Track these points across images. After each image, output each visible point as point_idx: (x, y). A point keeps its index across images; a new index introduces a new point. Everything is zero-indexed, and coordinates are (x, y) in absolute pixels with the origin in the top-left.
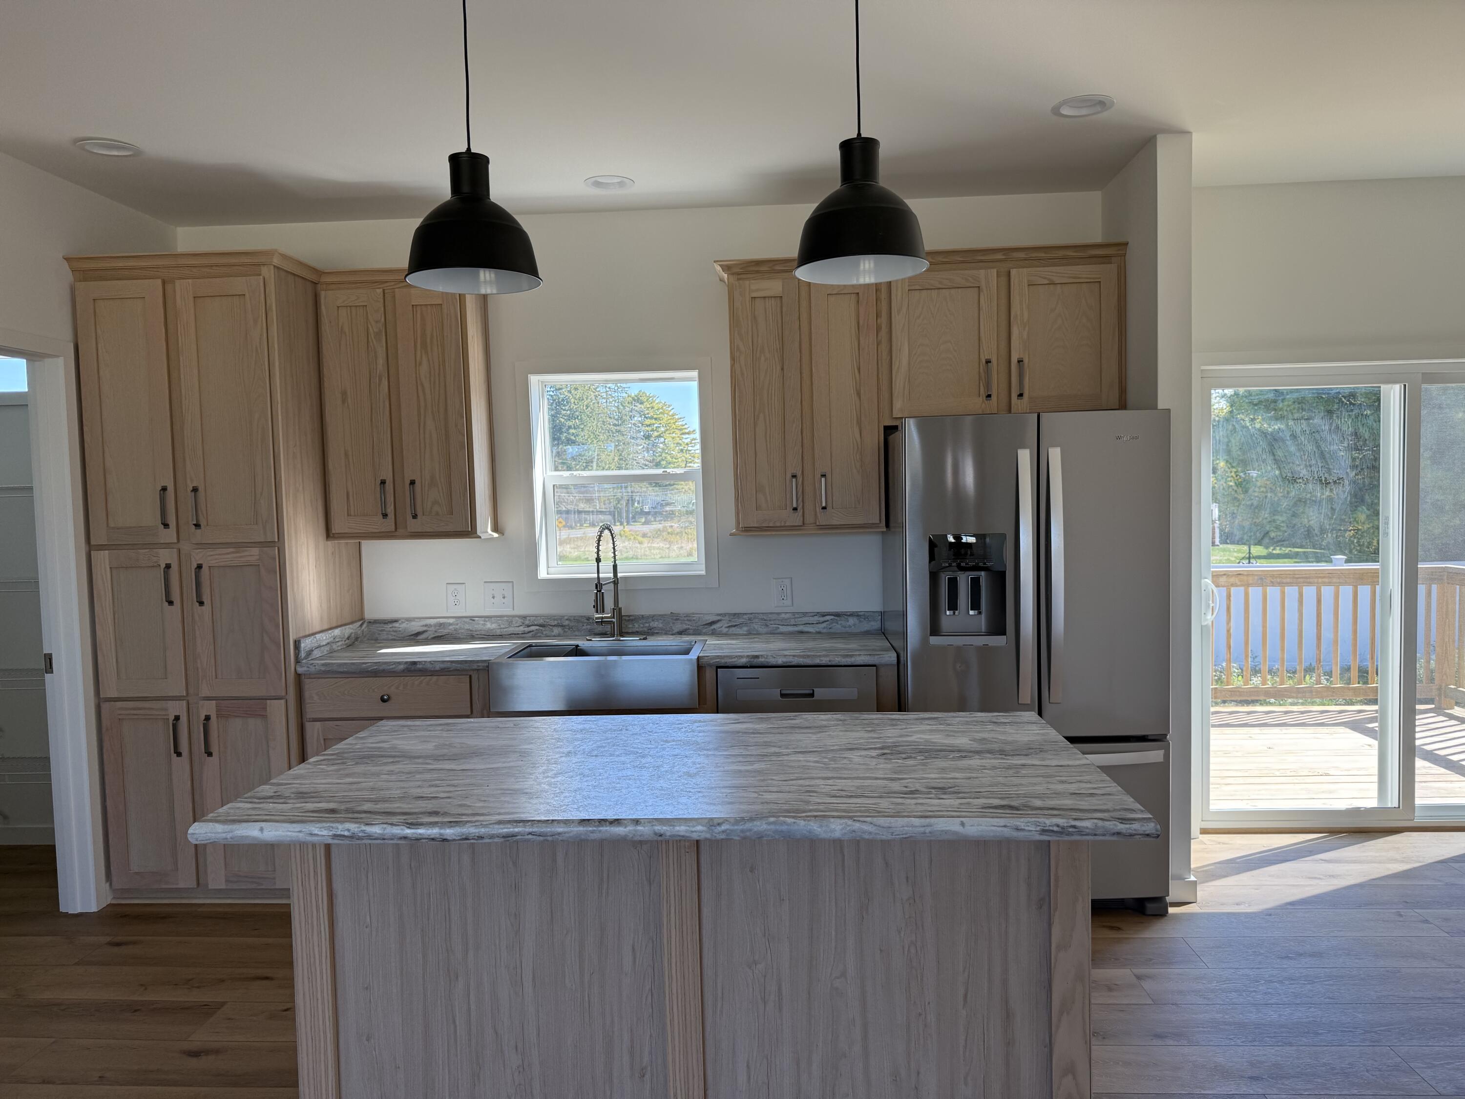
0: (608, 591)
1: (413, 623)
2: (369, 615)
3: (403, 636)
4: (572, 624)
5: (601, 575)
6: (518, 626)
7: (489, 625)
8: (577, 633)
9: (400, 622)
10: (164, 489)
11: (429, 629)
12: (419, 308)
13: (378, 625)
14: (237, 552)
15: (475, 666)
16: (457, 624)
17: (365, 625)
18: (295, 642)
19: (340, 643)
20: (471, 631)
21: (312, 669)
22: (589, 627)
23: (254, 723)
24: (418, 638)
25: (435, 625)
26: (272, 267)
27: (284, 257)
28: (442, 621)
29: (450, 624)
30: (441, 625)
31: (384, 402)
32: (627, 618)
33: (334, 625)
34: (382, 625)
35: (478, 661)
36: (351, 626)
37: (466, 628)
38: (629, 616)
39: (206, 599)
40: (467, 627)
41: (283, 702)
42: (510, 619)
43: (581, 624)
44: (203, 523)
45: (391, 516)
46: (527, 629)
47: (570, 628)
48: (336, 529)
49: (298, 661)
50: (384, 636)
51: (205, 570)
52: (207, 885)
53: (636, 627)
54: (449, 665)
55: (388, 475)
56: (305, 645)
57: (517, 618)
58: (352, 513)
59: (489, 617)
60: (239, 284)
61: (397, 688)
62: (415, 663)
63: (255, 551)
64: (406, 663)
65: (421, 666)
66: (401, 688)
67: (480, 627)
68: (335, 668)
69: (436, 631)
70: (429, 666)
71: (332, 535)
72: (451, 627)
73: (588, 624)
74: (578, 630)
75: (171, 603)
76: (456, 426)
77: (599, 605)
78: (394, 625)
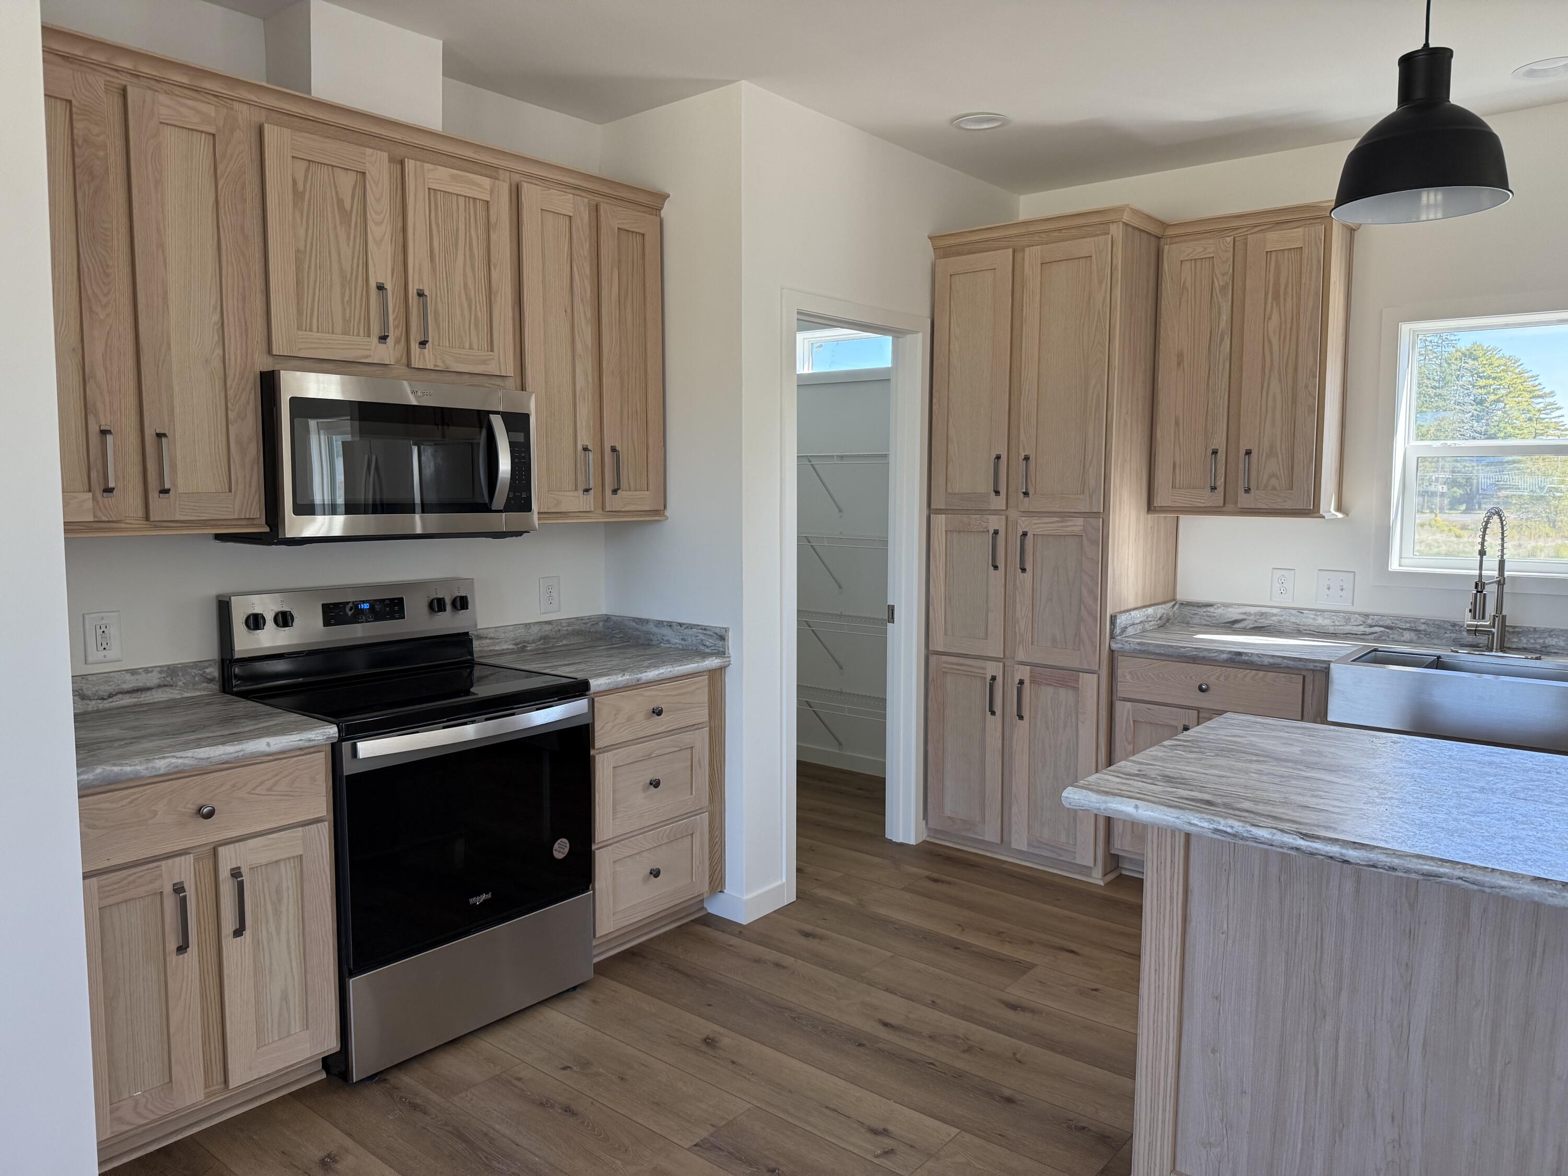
0: (1491, 590)
1: (1230, 609)
2: (1181, 596)
3: (1217, 622)
4: (1431, 629)
5: (1484, 573)
6: (1357, 626)
7: (1320, 621)
8: (1436, 641)
9: (1215, 607)
10: (998, 457)
11: (1248, 618)
12: (1274, 255)
13: (1190, 608)
14: (1062, 522)
15: (1311, 666)
16: (1282, 616)
17: (1177, 607)
18: (1111, 616)
19: (1152, 623)
20: (1298, 625)
21: (1127, 647)
22: (1454, 635)
23: (1065, 695)
24: (1234, 626)
25: (1255, 614)
26: (1121, 224)
27: (1135, 212)
28: (1264, 610)
29: (1274, 615)
30: (1262, 614)
31: (1224, 362)
32: (1511, 630)
33: (1148, 603)
34: (1196, 608)
35: (1315, 661)
36: (1163, 606)
37: (1292, 621)
38: (1514, 627)
39: (1028, 567)
40: (1293, 619)
41: (1095, 676)
42: (1347, 616)
43: (1443, 631)
44: (1031, 492)
45: (1221, 489)
46: (1368, 630)
47: (1427, 634)
48: (1158, 502)
49: (1112, 637)
50: (1196, 620)
51: (1029, 539)
52: (1010, 843)
53: (1524, 642)
54: (1279, 661)
55: (1221, 446)
56: (1122, 620)
57: (1356, 616)
58: (1177, 485)
59: (1323, 611)
60: (1087, 246)
61: (1218, 678)
62: (1240, 654)
63: (1080, 521)
64: (1230, 652)
65: (1247, 658)
66: (1222, 679)
67: (1310, 621)
68: (1151, 649)
69: (1256, 621)
70: (1256, 659)
71: (1153, 509)
72: (1274, 618)
73: (1452, 632)
74: (1438, 638)
75: (996, 567)
76: (1306, 387)
77: (1477, 610)
78: (1209, 609)
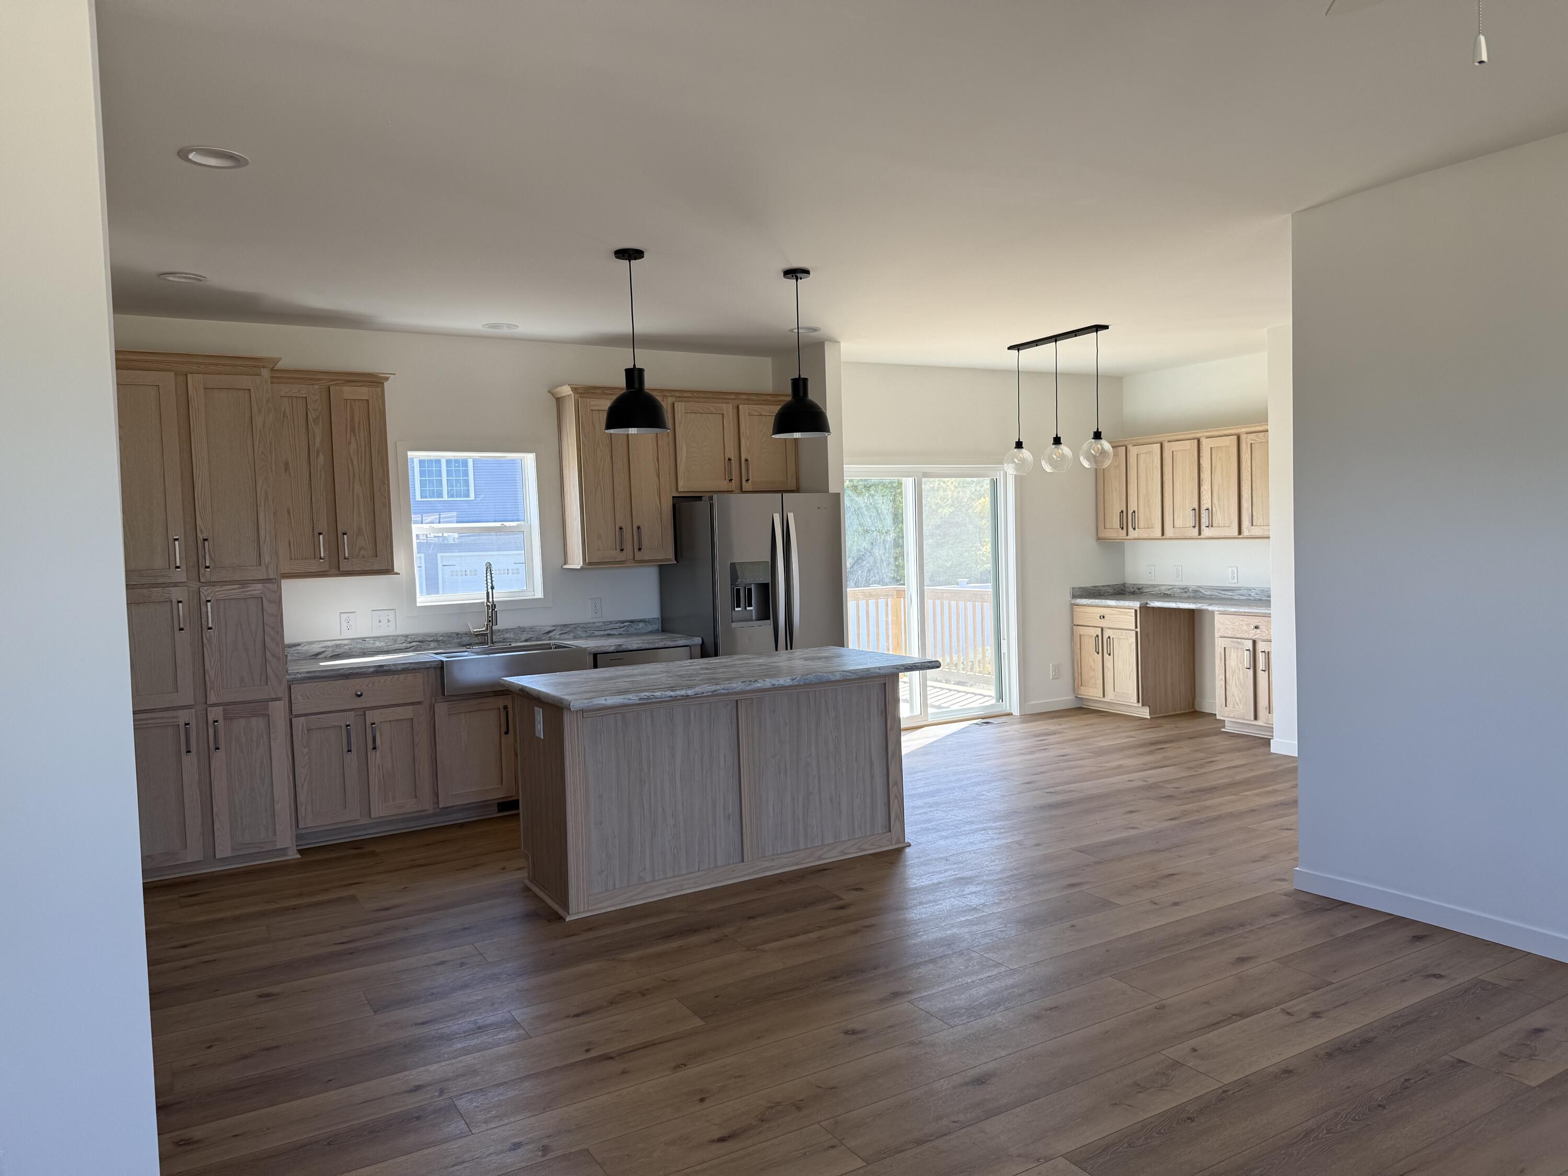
1: (314, 646)
3: (305, 656)
4: (444, 639)
6: (402, 643)
7: (378, 644)
8: (449, 646)
9: (302, 645)
11: (327, 650)
12: (349, 402)
16: (351, 645)
20: (363, 649)
22: (458, 640)
23: (256, 722)
24: (318, 657)
25: (332, 646)
28: (338, 642)
29: (345, 645)
30: (337, 646)
37: (358, 647)
40: (359, 646)
41: (280, 702)
42: (395, 638)
43: (452, 639)
46: (409, 645)
47: (444, 642)
54: (407, 666)
57: (401, 637)
59: (379, 637)
60: (245, 381)
61: (367, 686)
62: (382, 666)
63: (259, 586)
65: (387, 668)
66: (370, 685)
67: (370, 646)
69: (333, 651)
72: (345, 647)
73: (457, 638)
75: (180, 631)
76: (380, 491)
78: (298, 648)
